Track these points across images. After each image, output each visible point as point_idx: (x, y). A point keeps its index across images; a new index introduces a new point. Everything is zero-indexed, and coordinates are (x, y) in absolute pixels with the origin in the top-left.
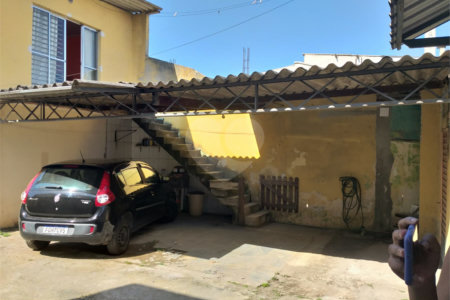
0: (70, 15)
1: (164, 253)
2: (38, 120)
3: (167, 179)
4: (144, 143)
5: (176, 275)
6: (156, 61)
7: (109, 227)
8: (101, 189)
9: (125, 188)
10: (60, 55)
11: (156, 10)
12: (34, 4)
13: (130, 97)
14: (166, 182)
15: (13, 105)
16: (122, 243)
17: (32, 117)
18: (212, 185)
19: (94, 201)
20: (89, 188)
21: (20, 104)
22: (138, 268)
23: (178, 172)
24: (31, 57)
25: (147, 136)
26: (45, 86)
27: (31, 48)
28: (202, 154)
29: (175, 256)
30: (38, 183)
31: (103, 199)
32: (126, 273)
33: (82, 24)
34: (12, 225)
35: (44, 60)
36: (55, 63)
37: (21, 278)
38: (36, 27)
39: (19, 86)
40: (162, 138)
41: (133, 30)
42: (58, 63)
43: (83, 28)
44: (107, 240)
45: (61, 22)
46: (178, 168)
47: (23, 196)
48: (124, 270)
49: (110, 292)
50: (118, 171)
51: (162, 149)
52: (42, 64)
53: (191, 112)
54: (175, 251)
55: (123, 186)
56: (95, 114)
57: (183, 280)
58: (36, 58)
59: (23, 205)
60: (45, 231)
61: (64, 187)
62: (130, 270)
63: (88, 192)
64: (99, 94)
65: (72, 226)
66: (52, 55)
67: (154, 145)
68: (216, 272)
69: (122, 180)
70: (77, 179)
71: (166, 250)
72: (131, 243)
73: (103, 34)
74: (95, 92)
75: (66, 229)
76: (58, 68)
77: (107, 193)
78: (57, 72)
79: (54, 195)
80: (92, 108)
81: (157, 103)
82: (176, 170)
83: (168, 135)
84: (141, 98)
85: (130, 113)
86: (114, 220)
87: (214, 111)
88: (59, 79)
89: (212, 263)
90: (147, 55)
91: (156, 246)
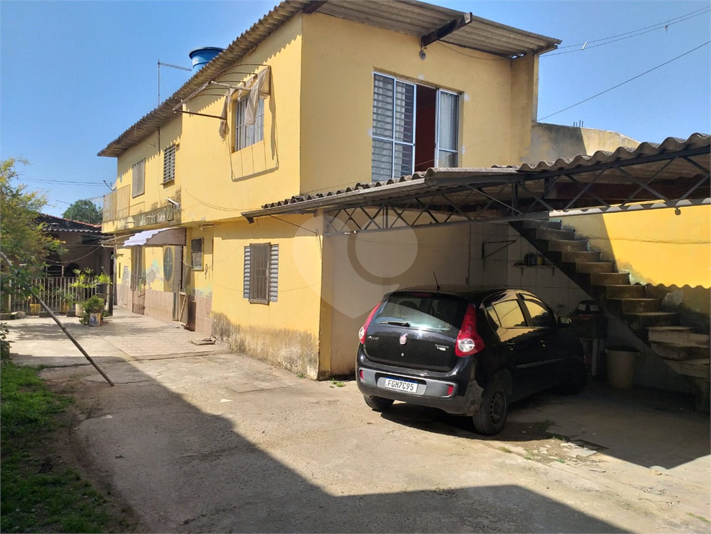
0: (421, 77)
1: (564, 444)
2: (379, 229)
3: (568, 321)
4: (528, 261)
5: (588, 484)
6: (549, 128)
7: (476, 390)
8: (464, 331)
9: (499, 332)
10: (407, 138)
11: (550, 45)
12: (376, 69)
13: (508, 189)
14: (565, 325)
15: (350, 211)
16: (496, 417)
17: (373, 226)
18: (652, 337)
19: (453, 347)
20: (447, 327)
21: (359, 210)
22: (520, 460)
23: (588, 311)
24: (371, 143)
25: (533, 250)
26: (390, 182)
27: (371, 131)
28: (632, 280)
29: (585, 452)
30: (379, 316)
31: (466, 346)
32: (502, 466)
33: (438, 87)
34: (347, 372)
35: (387, 146)
36: (401, 148)
37: (357, 446)
38: (378, 101)
39: (358, 185)
40: (560, 253)
41: (512, 84)
42: (405, 147)
43: (438, 93)
44: (472, 408)
45: (409, 89)
46: (587, 303)
47: (362, 333)
48: (500, 460)
49: (478, 490)
50: (488, 304)
51: (557, 270)
52: (385, 152)
53: (615, 207)
54: (583, 444)
55: (496, 327)
56: (454, 217)
57: (600, 495)
58: (378, 144)
59: (361, 346)
60: (388, 384)
61: (412, 325)
62: (508, 462)
63: (443, 333)
64: (461, 188)
65: (424, 382)
66: (397, 139)
67: (543, 264)
68: (662, 492)
69: (495, 318)
70: (429, 313)
71: (568, 440)
72: (508, 419)
73: (466, 97)
74: (456, 184)
75: (415, 385)
76: (404, 155)
77: (473, 337)
78: (403, 161)
79: (399, 335)
80: (450, 209)
81: (553, 195)
82: (583, 307)
83: (568, 248)
84: (525, 189)
85: (508, 214)
86: (482, 379)
87: (660, 202)
88: (405, 170)
89: (656, 474)
90: (534, 121)
91: (551, 430)
